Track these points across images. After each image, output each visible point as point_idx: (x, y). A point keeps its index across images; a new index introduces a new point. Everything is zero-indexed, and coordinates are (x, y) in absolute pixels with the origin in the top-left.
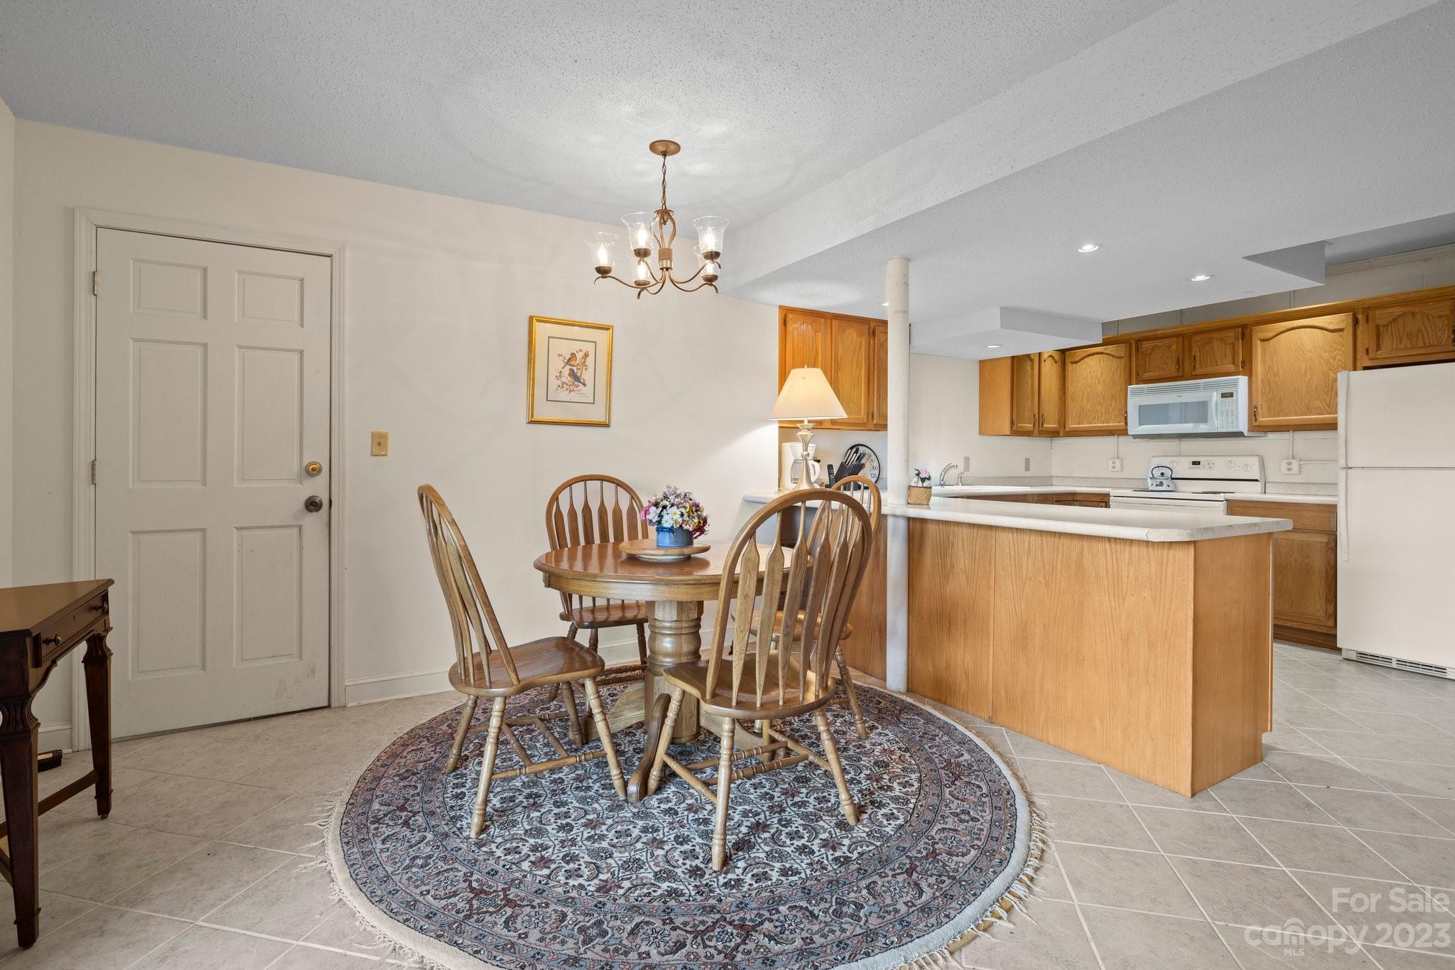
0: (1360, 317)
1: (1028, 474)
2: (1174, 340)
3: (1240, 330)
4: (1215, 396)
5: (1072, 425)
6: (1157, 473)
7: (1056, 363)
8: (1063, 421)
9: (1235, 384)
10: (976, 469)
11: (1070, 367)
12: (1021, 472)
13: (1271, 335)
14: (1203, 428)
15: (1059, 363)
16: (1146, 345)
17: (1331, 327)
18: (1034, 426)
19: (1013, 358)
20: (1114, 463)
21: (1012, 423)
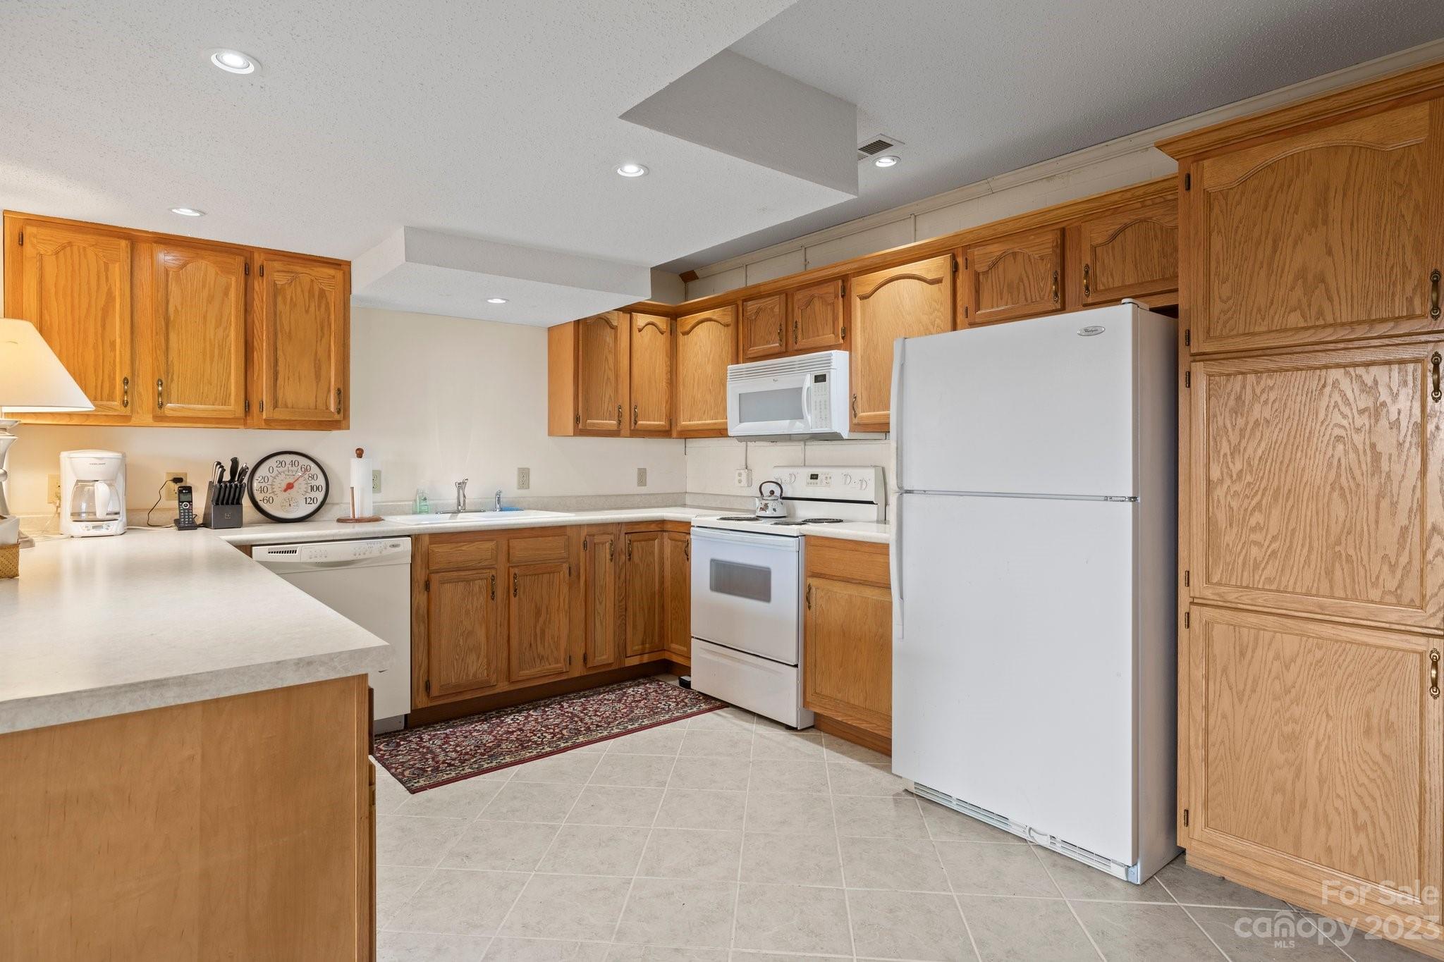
0: (960, 260)
1: (643, 490)
2: (776, 298)
3: (840, 282)
4: (808, 381)
5: (684, 422)
6: (767, 489)
7: (662, 334)
8: (672, 417)
9: (828, 362)
10: (540, 485)
11: (681, 339)
12: (632, 487)
13: (869, 289)
14: (798, 427)
15: (667, 334)
16: (752, 306)
17: (930, 277)
18: (619, 422)
19: (577, 322)
20: (740, 475)
21: (577, 419)
